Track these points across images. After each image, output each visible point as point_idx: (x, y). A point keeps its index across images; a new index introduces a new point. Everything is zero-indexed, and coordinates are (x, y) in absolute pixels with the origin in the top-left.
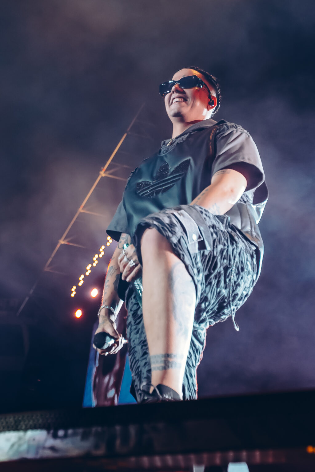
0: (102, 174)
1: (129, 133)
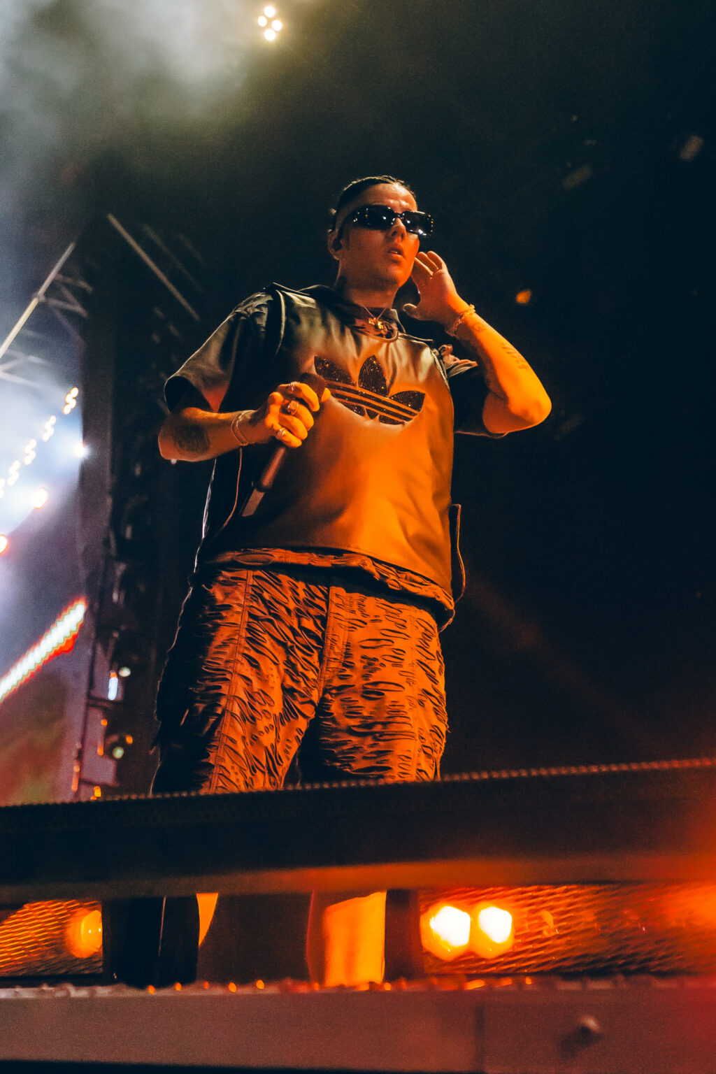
1: (43, 299)
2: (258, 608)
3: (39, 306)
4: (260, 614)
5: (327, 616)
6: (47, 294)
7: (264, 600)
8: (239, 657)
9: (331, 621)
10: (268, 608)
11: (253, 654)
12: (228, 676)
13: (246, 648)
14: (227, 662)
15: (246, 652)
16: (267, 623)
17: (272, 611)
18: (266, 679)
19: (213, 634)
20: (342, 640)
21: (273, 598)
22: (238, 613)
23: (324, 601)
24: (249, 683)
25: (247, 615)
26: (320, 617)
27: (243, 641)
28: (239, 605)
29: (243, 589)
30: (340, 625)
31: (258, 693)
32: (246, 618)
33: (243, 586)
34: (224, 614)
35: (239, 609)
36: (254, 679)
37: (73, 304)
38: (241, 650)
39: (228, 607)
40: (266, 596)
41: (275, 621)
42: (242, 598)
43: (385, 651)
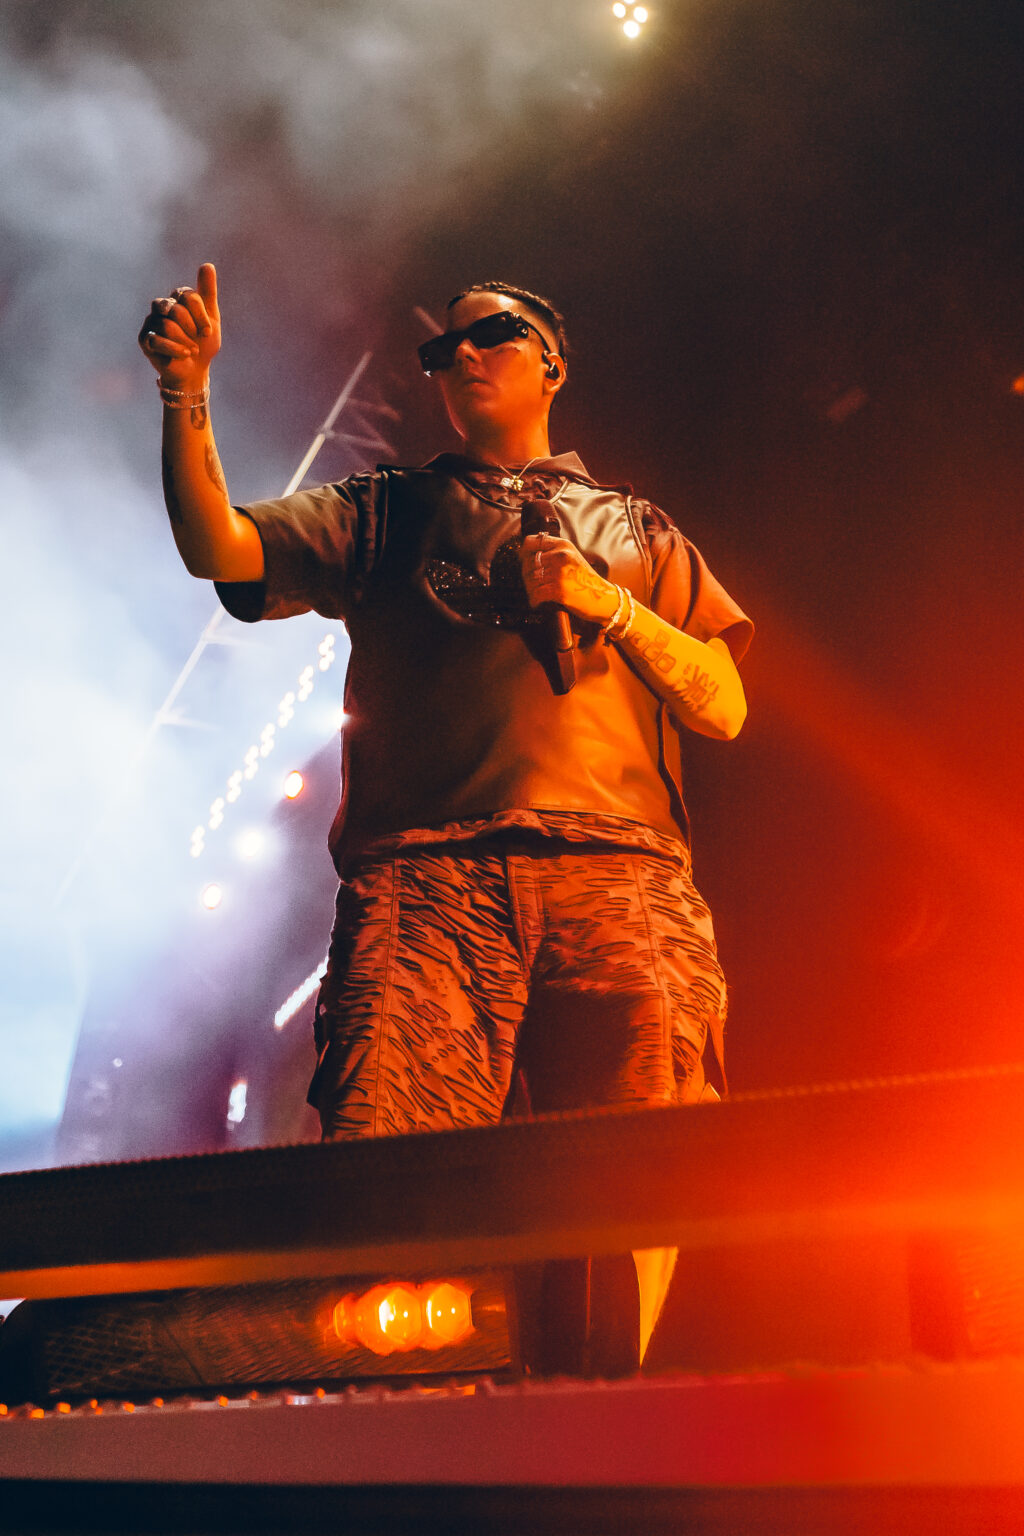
1: (331, 434)
2: (412, 893)
3: (326, 444)
4: (414, 901)
5: (506, 884)
6: (335, 427)
7: (417, 882)
8: (393, 963)
9: (514, 887)
10: (425, 890)
11: (411, 955)
12: (380, 989)
13: (399, 949)
14: (377, 970)
15: (401, 955)
16: (426, 912)
17: (430, 893)
18: (433, 984)
19: (356, 938)
20: (535, 909)
21: (430, 877)
22: (386, 905)
23: (499, 864)
24: (409, 994)
25: (398, 906)
26: (497, 888)
27: (396, 941)
28: (387, 895)
29: (389, 873)
30: (526, 889)
31: (424, 1006)
32: (397, 910)
33: (391, 870)
34: (368, 910)
35: (386, 900)
36: (415, 987)
37: (374, 439)
38: (394, 952)
39: (373, 901)
40: (419, 875)
41: (436, 906)
42: (390, 886)
43: (597, 905)
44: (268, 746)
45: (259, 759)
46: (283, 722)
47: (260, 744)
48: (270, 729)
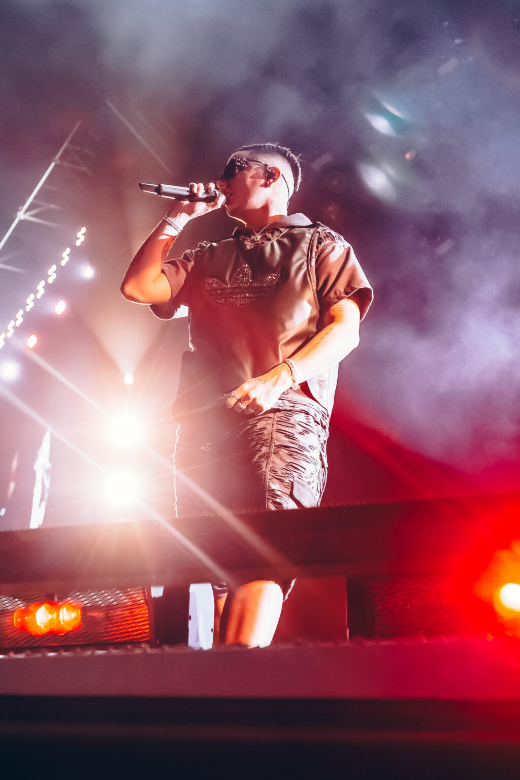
0: (21, 215)
1: (58, 162)
6: (61, 158)
44: (20, 320)
45: (15, 327)
46: (28, 309)
47: (16, 320)
48: (21, 312)
